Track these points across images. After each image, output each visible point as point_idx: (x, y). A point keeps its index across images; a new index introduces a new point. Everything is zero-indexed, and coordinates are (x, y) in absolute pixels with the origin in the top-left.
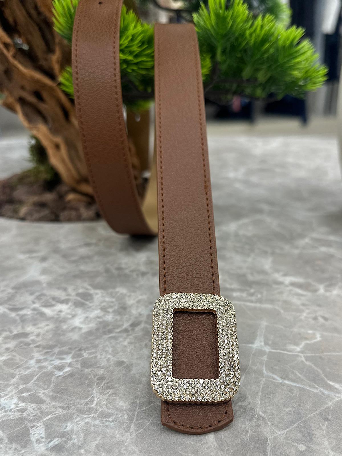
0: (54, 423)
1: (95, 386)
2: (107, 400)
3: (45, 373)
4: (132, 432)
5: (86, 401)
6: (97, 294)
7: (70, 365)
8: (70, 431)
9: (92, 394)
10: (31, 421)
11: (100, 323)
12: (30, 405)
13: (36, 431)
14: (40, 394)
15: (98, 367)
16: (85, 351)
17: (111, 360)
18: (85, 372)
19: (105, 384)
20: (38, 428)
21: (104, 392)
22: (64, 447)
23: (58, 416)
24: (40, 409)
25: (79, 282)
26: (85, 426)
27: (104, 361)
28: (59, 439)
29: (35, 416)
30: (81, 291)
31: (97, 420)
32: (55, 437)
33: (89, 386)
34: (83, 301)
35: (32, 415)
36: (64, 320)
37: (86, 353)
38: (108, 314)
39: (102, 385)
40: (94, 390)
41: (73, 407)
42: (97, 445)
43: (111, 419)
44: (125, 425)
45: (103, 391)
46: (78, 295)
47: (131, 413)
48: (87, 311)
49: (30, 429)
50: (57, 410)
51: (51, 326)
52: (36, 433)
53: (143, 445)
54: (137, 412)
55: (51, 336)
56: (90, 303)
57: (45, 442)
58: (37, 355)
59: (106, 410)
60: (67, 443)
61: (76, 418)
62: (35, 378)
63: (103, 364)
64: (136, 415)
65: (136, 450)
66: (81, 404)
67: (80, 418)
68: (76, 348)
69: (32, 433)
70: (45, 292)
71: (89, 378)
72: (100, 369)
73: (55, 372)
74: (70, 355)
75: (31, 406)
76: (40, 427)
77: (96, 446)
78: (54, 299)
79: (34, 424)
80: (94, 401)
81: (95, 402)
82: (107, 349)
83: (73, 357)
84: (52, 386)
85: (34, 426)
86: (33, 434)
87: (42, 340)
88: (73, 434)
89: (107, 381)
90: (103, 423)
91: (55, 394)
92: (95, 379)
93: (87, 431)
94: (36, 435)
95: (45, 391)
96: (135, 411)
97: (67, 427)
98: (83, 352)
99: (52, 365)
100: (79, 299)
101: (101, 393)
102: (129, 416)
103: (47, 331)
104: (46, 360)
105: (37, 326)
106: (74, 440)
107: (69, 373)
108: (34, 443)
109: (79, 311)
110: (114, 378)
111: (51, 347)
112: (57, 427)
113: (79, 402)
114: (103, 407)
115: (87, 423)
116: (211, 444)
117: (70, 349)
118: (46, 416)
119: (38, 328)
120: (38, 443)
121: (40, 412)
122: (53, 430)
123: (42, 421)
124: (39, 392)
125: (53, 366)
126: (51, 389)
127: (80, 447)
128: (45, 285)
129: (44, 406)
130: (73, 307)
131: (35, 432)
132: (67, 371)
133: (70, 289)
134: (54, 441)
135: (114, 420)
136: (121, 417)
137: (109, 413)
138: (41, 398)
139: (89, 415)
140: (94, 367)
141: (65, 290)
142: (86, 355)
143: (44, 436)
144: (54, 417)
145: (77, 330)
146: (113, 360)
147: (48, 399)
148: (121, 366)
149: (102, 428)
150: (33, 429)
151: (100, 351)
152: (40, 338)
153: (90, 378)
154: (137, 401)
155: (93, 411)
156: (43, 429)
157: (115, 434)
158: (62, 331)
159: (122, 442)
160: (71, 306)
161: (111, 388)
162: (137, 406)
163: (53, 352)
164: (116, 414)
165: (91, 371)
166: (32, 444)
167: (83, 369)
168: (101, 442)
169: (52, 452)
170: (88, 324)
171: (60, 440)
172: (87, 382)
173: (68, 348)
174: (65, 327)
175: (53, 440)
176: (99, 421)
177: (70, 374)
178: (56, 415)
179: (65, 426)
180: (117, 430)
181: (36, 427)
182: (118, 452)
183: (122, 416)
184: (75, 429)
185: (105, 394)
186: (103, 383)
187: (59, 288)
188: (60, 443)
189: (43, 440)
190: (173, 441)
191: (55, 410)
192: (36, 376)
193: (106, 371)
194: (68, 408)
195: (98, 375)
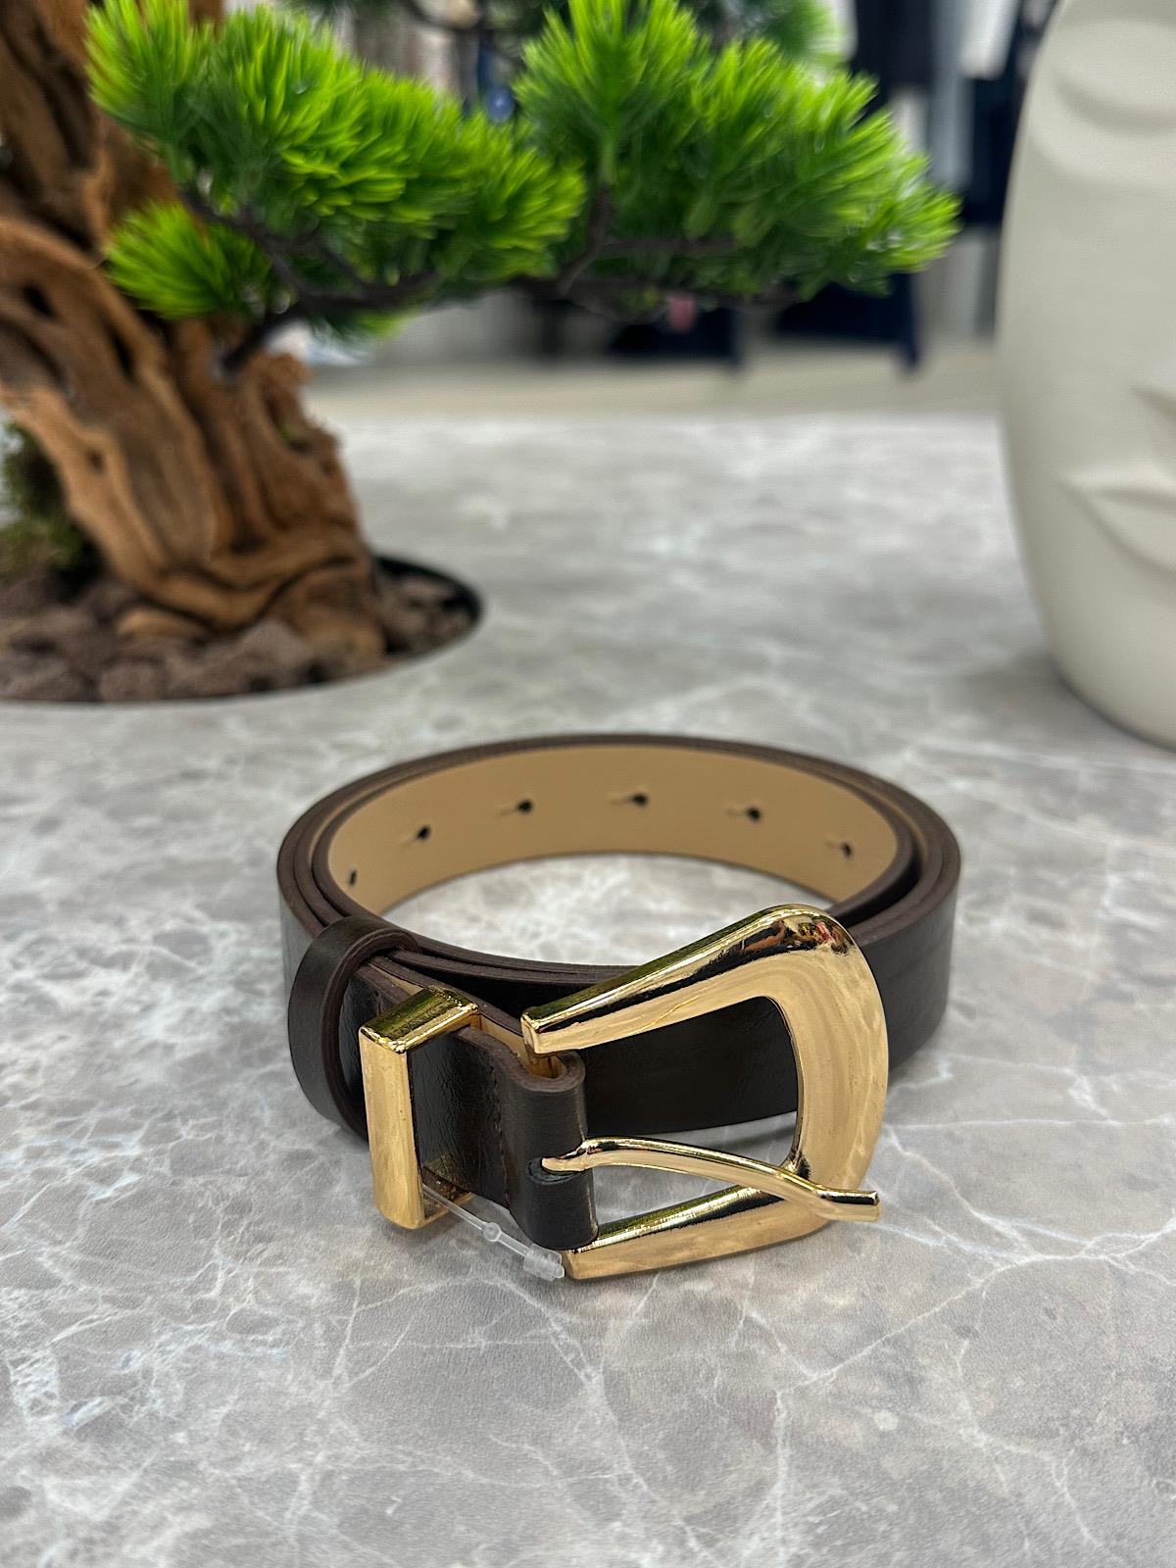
0: (89, 1350)
1: (217, 1233)
2: (257, 1276)
3: (56, 1190)
4: (339, 1377)
5: (188, 1279)
6: (223, 935)
7: (136, 1165)
8: (140, 1374)
9: (209, 1256)
10: (12, 1344)
11: (234, 1029)
12: (9, 1293)
13: (30, 1375)
14: (40, 1259)
15: (228, 1172)
16: (185, 1122)
17: (270, 1149)
18: (185, 1188)
19: (249, 1225)
20: (36, 1366)
21: (248, 1251)
22: (121, 1426)
23: (99, 1326)
24: (42, 1304)
25: (163, 898)
26: (187, 1360)
27: (247, 1153)
28: (106, 1398)
29: (26, 1326)
30: (170, 926)
31: (226, 1339)
32: (91, 1395)
33: (197, 1231)
34: (177, 958)
35: (18, 1324)
36: (118, 1023)
37: (188, 1128)
38: (258, 1000)
39: (240, 1231)
40: (216, 1246)
41: (149, 1298)
42: (228, 1416)
43: (270, 1338)
44: (318, 1354)
45: (244, 1247)
46: (158, 939)
47: (334, 1319)
48: (191, 990)
49: (10, 1367)
50: (99, 1308)
51: (75, 1041)
52: (30, 1382)
53: (375, 1417)
54: (354, 1316)
55: (73, 1072)
56: (200, 963)
57: (59, 1409)
58: (29, 1136)
59: (256, 1307)
60: (131, 1411)
61: (159, 1333)
62: (25, 1209)
63: (243, 1162)
64: (350, 1325)
65: (353, 1433)
66: (174, 1289)
67: (171, 1333)
68: (154, 1111)
69: (16, 1382)
70: (53, 930)
71: (200, 1205)
72: (234, 1179)
73: (88, 1187)
74: (139, 1134)
75: (12, 1296)
76: (44, 1362)
77: (223, 1420)
78: (82, 953)
79: (23, 1351)
80: (215, 1279)
81: (219, 1285)
82: (257, 1113)
83: (146, 1141)
84: (81, 1231)
85: (23, 1360)
86: (19, 1383)
87: (46, 1085)
88: (149, 1383)
89: (257, 1217)
90: (246, 1350)
91: (90, 1259)
92: (219, 1211)
93: (195, 1375)
94: (31, 1387)
95: (57, 1249)
96: (348, 1311)
97: (131, 1363)
98: (178, 1123)
99: (79, 1166)
100: (165, 951)
101: (237, 1256)
102: (329, 1328)
103: (62, 1059)
104: (58, 1149)
105: (25, 1044)
106: (154, 1401)
107: (135, 1190)
108: (25, 1413)
109: (165, 991)
110: (278, 1205)
111: (75, 1109)
112: (99, 1361)
113: (168, 1284)
114: (245, 1300)
115: (196, 1349)
116: (596, 1414)
117: (137, 1113)
118: (61, 1328)
119: (33, 1048)
120: (38, 1412)
121: (43, 1314)
122: (84, 1370)
123: (47, 1344)
124: (39, 1251)
125: (80, 1169)
126: (75, 1243)
127: (172, 1425)
128: (51, 908)
129: (54, 1297)
130: (145, 979)
131: (28, 1379)
132: (129, 1185)
133: (135, 922)
134: (90, 1405)
135: (281, 1341)
136: (303, 1329)
137: (266, 1317)
138: (46, 1270)
139: (202, 1323)
140: (216, 1171)
141: (119, 922)
142: (188, 1134)
143: (56, 1391)
144: (86, 1331)
145: (158, 1052)
146: (274, 1147)
147: (69, 1273)
148: (302, 1168)
149: (244, 1364)
150: (19, 1368)
151: (235, 1121)
152: (39, 1080)
153: (202, 1207)
154: (355, 1279)
155: (214, 1312)
156: (54, 1369)
157: (286, 1384)
158: (109, 1056)
159: (306, 1410)
160: (137, 975)
161: (270, 1239)
162: (353, 1295)
163: (82, 1126)
164: (289, 1322)
165: (204, 1185)
166: (18, 1416)
167: (177, 1178)
168: (239, 1407)
169: (83, 1441)
170: (194, 1033)
171: (108, 1404)
172: (190, 1221)
173: (129, 1109)
174: (118, 1043)
175: (85, 1403)
176: (232, 1341)
177: (137, 1194)
178: (92, 1325)
179: (122, 1359)
180: (292, 1370)
181: (29, 1363)
182: (295, 1441)
183: (308, 1326)
184: (157, 1366)
185: (252, 1259)
186: (245, 1222)
187: (98, 919)
188: (109, 1412)
189: (55, 1403)
190: (472, 1407)
191: (90, 1307)
192: (26, 1201)
193: (253, 1183)
194: (133, 1303)
195: (228, 1197)
